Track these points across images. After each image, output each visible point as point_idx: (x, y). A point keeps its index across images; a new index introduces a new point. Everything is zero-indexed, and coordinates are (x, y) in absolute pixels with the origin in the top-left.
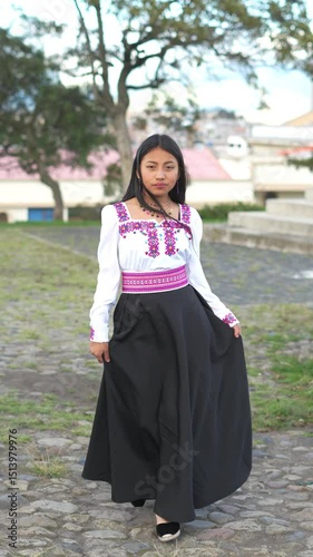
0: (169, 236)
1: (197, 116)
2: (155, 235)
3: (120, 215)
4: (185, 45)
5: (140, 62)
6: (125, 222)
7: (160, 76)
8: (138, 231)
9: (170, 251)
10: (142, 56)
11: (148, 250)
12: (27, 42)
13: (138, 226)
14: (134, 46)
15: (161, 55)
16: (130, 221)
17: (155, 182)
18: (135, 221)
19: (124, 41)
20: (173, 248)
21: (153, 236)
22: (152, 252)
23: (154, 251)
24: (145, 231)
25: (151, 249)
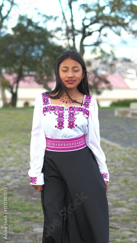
0: (72, 116)
1: (115, 59)
2: (63, 115)
3: (44, 101)
4: (110, 26)
5: (90, 34)
6: (46, 106)
7: (99, 40)
8: (52, 112)
9: (71, 126)
10: (91, 31)
11: (57, 125)
12: (40, 25)
13: (53, 109)
14: (87, 26)
15: (100, 31)
16: (49, 105)
17: (67, 79)
18: (52, 105)
19: (83, 24)
20: (73, 124)
21: (61, 116)
22: (59, 126)
23: (60, 125)
24: (56, 112)
25: (59, 124)
